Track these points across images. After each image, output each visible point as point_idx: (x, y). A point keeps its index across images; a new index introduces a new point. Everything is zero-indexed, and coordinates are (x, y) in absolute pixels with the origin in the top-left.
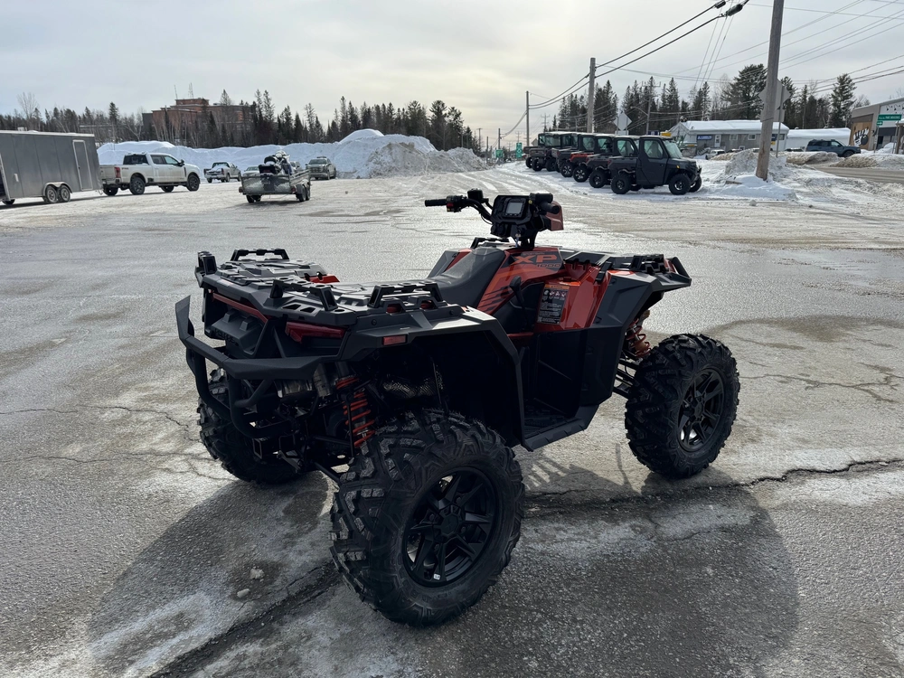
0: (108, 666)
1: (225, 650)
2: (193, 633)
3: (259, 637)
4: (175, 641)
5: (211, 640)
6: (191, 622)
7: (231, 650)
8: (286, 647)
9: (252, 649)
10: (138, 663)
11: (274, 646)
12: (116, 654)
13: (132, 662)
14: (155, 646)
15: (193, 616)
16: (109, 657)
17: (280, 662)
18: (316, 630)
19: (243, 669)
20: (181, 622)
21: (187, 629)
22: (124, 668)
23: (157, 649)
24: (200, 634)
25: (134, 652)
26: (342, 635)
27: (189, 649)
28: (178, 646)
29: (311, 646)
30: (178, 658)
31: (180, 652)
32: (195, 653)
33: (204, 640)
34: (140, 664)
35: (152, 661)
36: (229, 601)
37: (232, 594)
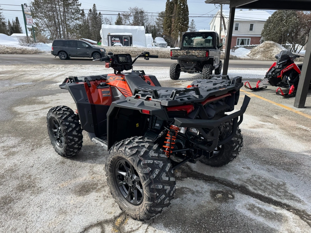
0: (281, 219)
1: (255, 193)
2: (254, 203)
3: (246, 188)
4: (260, 206)
5: (254, 198)
6: (250, 205)
8: (245, 182)
9: (251, 188)
10: (274, 212)
11: (247, 184)
12: (276, 219)
13: (275, 213)
14: (265, 210)
15: (248, 206)
16: (279, 221)
17: (251, 182)
18: (235, 178)
19: (258, 188)
20: (252, 208)
21: (253, 205)
22: (278, 214)
23: (266, 209)
24: (252, 201)
25: (272, 214)
26: (234, 174)
27: (261, 201)
28: (261, 204)
29: (242, 178)
30: (265, 203)
31: (263, 203)
32: (261, 200)
33: (255, 199)
34: (274, 211)
35: (271, 208)
36: (236, 199)
37: (232, 199)
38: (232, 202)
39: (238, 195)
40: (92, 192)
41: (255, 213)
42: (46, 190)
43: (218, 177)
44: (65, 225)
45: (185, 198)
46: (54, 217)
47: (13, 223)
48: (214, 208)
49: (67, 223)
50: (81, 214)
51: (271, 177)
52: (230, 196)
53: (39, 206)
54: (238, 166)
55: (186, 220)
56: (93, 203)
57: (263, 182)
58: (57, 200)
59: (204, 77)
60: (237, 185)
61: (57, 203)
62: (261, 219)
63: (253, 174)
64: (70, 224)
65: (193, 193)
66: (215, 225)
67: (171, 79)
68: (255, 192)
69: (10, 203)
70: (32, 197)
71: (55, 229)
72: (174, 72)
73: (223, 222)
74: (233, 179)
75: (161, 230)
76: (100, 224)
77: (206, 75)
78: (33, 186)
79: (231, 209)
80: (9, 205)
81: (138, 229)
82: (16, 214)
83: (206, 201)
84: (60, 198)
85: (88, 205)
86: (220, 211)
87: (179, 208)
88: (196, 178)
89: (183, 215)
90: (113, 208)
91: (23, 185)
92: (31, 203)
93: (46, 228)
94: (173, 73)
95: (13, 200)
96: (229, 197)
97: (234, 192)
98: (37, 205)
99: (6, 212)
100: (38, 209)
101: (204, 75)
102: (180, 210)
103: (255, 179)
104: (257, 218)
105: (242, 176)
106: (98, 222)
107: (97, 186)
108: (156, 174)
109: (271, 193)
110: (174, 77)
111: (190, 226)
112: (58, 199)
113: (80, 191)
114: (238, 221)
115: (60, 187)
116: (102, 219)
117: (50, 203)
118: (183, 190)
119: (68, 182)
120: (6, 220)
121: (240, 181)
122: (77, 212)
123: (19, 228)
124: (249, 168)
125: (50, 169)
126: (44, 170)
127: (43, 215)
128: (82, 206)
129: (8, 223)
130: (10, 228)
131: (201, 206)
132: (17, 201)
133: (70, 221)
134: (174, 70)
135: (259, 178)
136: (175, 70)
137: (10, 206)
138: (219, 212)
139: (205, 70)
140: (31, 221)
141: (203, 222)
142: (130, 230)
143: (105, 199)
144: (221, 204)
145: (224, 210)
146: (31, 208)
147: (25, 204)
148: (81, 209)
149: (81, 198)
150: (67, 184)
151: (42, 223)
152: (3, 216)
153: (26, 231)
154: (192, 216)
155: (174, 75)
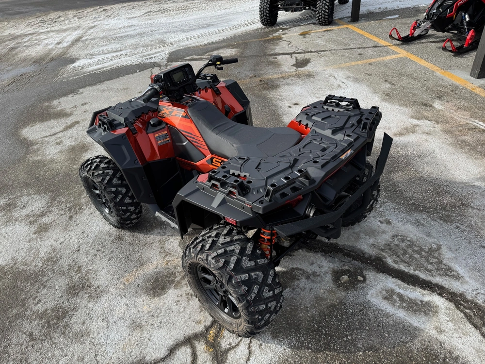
0: (429, 311)
1: (396, 270)
2: (393, 286)
3: (383, 261)
4: (402, 291)
5: (393, 277)
6: (387, 291)
7: (394, 267)
8: (383, 250)
9: (390, 261)
10: (420, 299)
11: (384, 254)
12: (422, 311)
13: (422, 301)
14: (408, 298)
15: (384, 292)
16: (426, 314)
17: (390, 249)
18: (368, 244)
19: (401, 259)
20: (389, 296)
21: (392, 291)
22: (426, 303)
23: (410, 296)
24: (392, 283)
25: (416, 304)
26: (366, 236)
27: (403, 283)
28: (403, 289)
29: (377, 243)
30: (409, 284)
31: (406, 285)
32: (403, 280)
33: (394, 280)
34: (420, 298)
35: (416, 294)
36: (368, 282)
37: (363, 282)
38: (363, 288)
39: (371, 275)
40: (169, 288)
41: (393, 303)
42: (107, 290)
43: (343, 244)
44: (144, 347)
45: (297, 286)
46: (127, 335)
47: (76, 349)
48: (338, 301)
49: (146, 344)
50: (161, 327)
51: (421, 235)
52: (360, 278)
53: (104, 319)
54: (372, 219)
55: (300, 324)
56: (175, 308)
57: (408, 248)
58: (125, 307)
59: (320, 17)
60: (371, 256)
61: (127, 312)
62: (401, 314)
63: (394, 232)
64: (150, 344)
65: (308, 277)
66: (338, 328)
67: (263, 25)
68: (396, 266)
69: (65, 317)
70: (91, 305)
71: (133, 354)
72: (267, 13)
73: (349, 323)
74: (365, 246)
75: (268, 343)
76: (188, 341)
77: (324, 14)
78: (87, 285)
79: (361, 300)
80: (65, 320)
81: (238, 345)
82: (77, 334)
83: (326, 290)
84: (128, 302)
85: (167, 312)
86: (345, 304)
87: (290, 305)
88: (311, 250)
89: (296, 316)
90: (202, 313)
91: (75, 286)
92: (93, 314)
93: (121, 353)
94: (265, 14)
95: (67, 312)
96: (358, 280)
97: (366, 269)
98: (100, 317)
99: (64, 333)
100: (104, 324)
101: (320, 14)
102: (291, 308)
103: (396, 242)
104: (395, 312)
105: (378, 238)
106: (185, 337)
107: (175, 278)
108: (255, 293)
109: (419, 267)
110: (267, 21)
111: (306, 334)
112: (126, 305)
113: (153, 289)
114: (369, 320)
115: (124, 284)
116: (190, 332)
117: (117, 313)
118: (294, 273)
119: (134, 274)
120: (67, 346)
121: (374, 249)
122: (156, 325)
123: (86, 356)
124: (388, 222)
125: (103, 252)
126: (96, 255)
127: (113, 334)
128: (161, 314)
129: (71, 349)
130: (76, 357)
131: (319, 299)
132: (73, 313)
133: (149, 339)
134: (266, 10)
135: (403, 241)
136: (268, 9)
137: (66, 322)
138: (344, 307)
139: (321, 4)
140: (99, 344)
141: (323, 325)
142: (228, 346)
143: (189, 299)
144: (348, 293)
145: (352, 303)
146: (94, 323)
147: (85, 318)
148: (160, 319)
149: (156, 300)
150: (133, 277)
151: (114, 346)
152: (62, 340)
153: (96, 360)
154: (308, 316)
155: (267, 18)
